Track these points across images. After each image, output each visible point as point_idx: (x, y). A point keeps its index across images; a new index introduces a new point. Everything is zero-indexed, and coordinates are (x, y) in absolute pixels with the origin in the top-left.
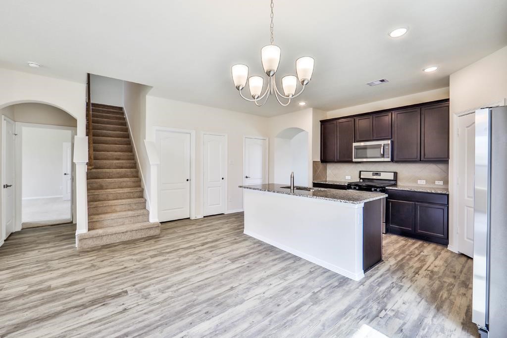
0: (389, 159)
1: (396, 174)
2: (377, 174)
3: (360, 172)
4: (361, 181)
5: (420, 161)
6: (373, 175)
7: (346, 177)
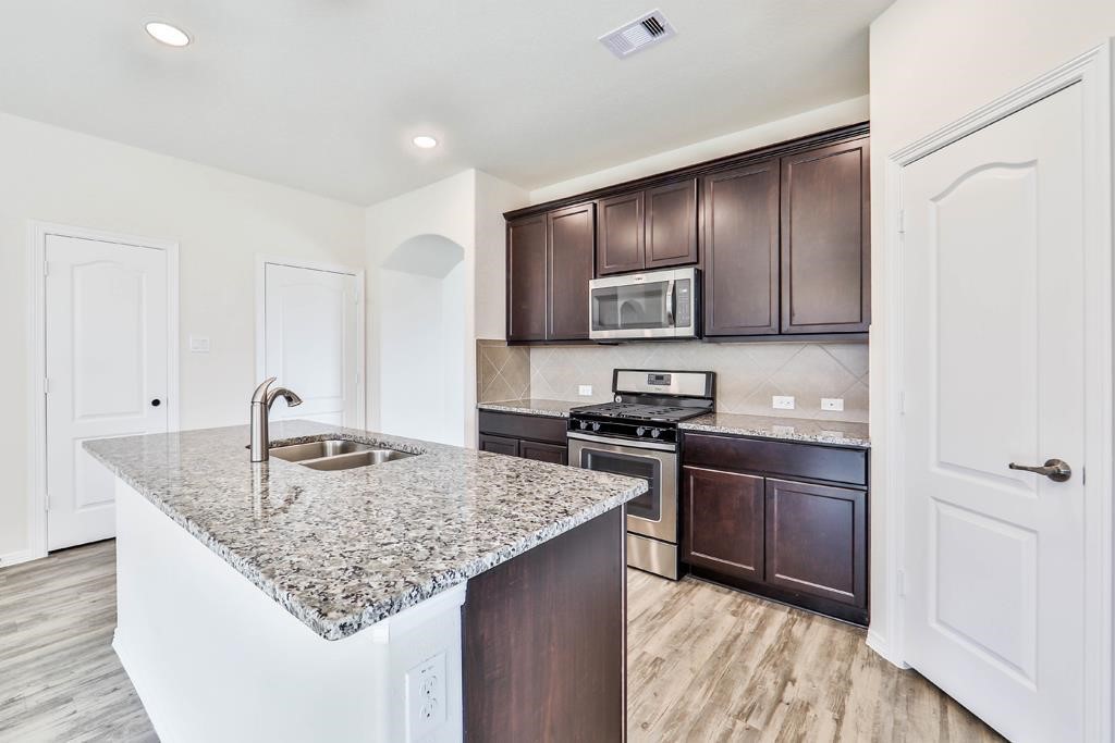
0: (689, 331)
1: (712, 378)
2: (660, 378)
3: (616, 372)
4: (619, 398)
5: (780, 333)
6: (650, 382)
7: (581, 387)
